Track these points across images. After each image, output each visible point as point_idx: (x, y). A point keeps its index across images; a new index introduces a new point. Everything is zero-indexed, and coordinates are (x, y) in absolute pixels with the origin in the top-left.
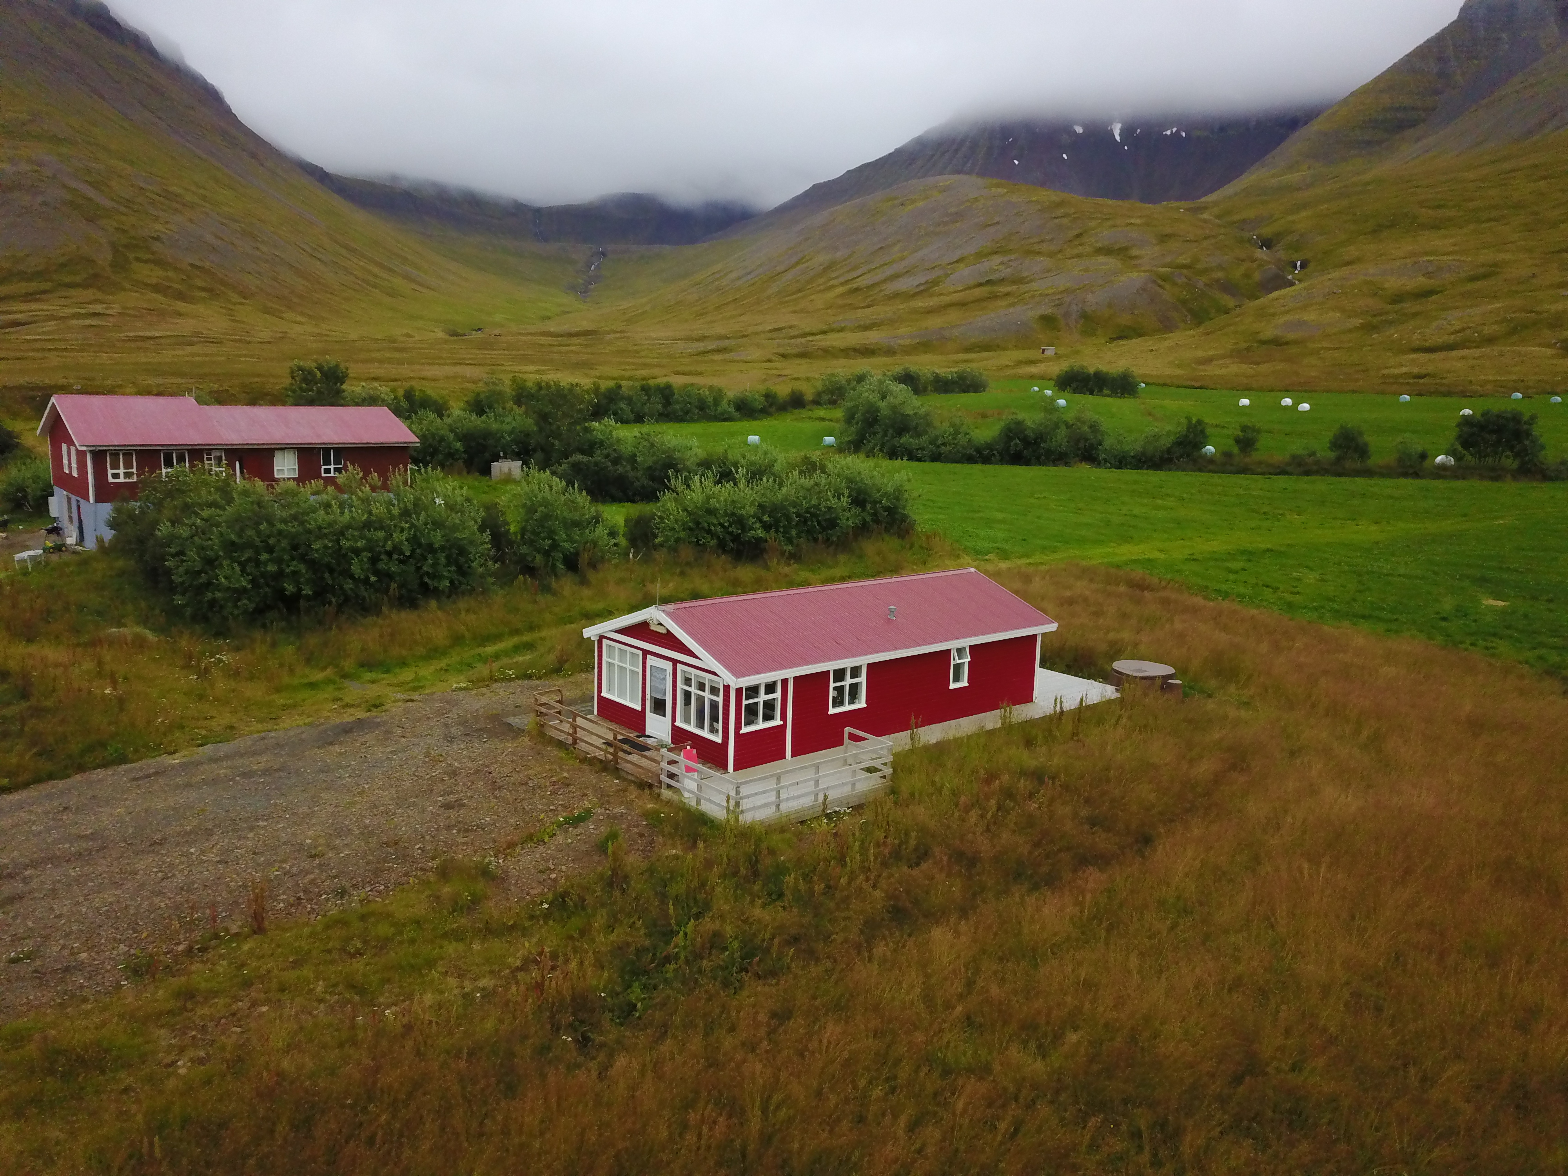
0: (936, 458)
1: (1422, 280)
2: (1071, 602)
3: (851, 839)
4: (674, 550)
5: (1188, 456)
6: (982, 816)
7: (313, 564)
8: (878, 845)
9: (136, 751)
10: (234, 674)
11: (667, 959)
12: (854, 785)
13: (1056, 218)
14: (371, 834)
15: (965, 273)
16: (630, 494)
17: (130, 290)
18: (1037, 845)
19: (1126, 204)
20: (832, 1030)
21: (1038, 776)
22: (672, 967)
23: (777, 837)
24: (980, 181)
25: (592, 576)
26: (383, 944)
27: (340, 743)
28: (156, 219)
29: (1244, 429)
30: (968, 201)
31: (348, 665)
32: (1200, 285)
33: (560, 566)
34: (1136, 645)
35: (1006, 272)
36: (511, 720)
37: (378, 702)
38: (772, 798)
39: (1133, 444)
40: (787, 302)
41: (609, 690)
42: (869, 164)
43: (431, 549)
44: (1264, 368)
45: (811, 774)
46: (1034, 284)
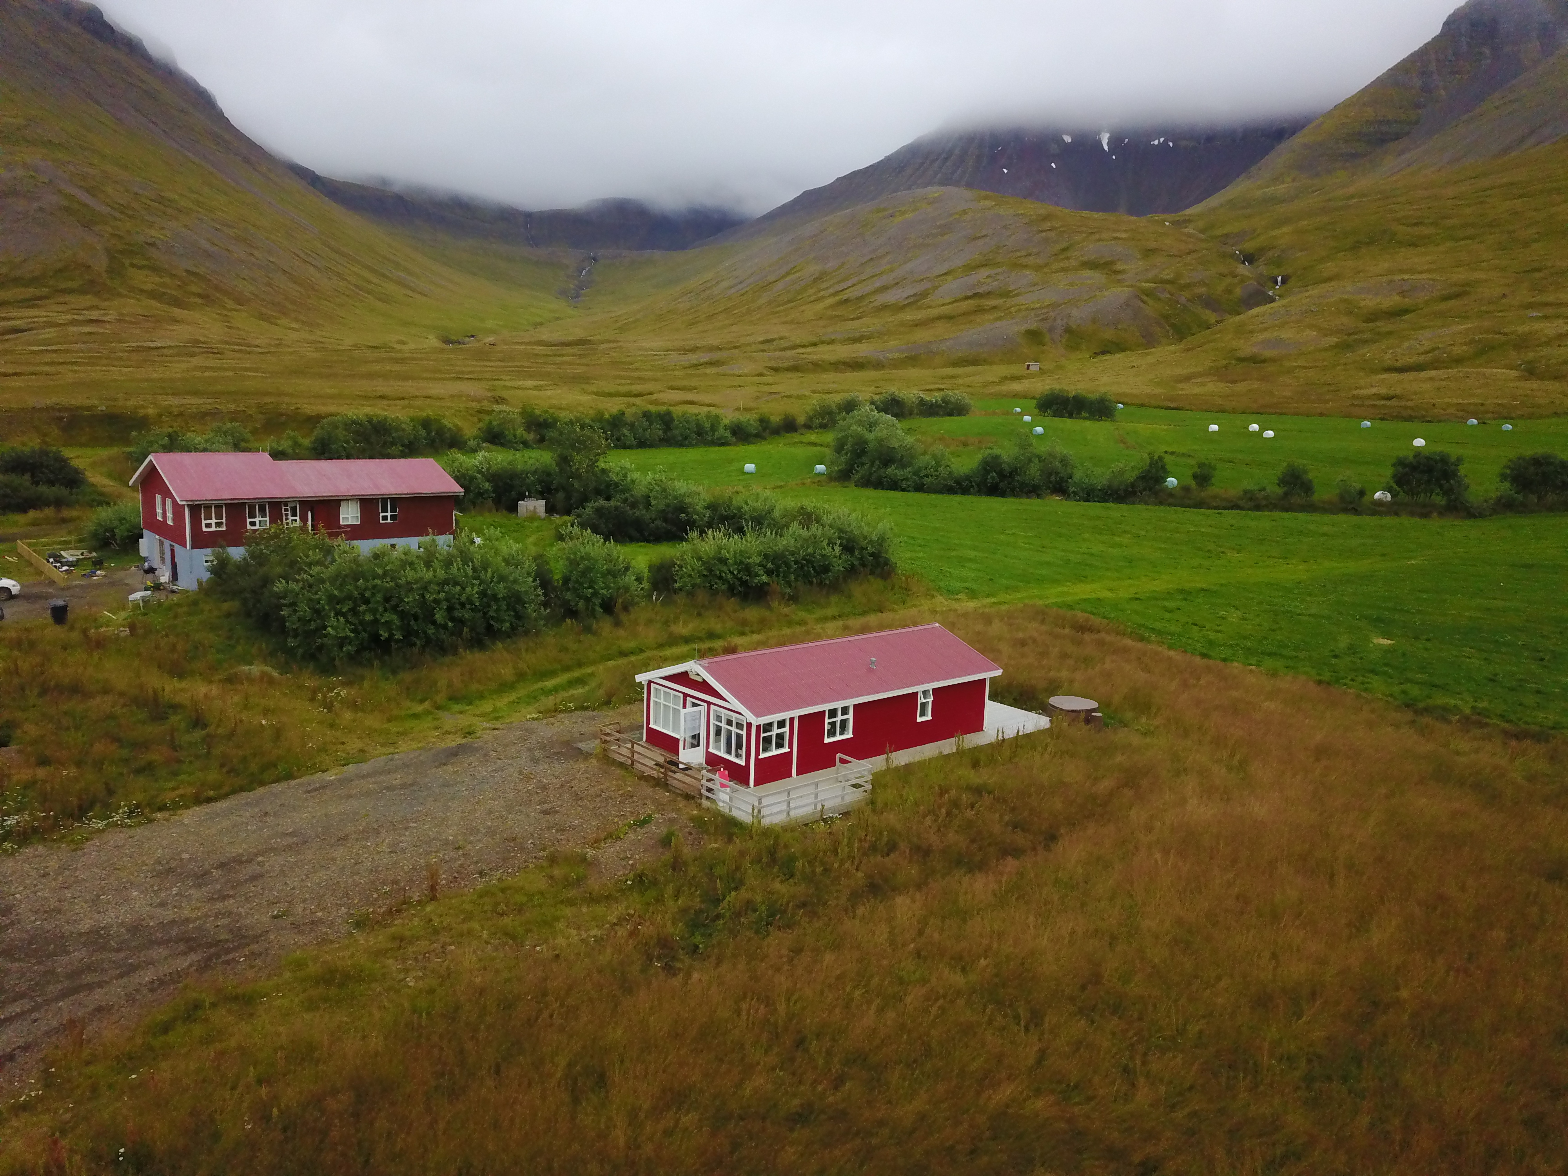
0: (920, 488)
1: (1397, 298)
2: (1023, 643)
3: (841, 837)
4: (691, 594)
5: (1150, 489)
6: (935, 821)
7: (403, 615)
8: (860, 841)
9: (299, 770)
10: (353, 706)
11: (718, 917)
12: (843, 798)
13: (1042, 231)
14: (494, 833)
15: (953, 287)
16: (646, 534)
17: (126, 296)
18: (973, 841)
19: (1111, 217)
20: (829, 957)
21: (978, 791)
22: (721, 922)
23: (789, 835)
24: (968, 194)
25: (623, 617)
26: (520, 909)
27: (452, 764)
28: (151, 225)
29: (1200, 466)
30: (956, 213)
31: (440, 698)
32: (1183, 300)
33: (599, 609)
34: (1071, 682)
35: (993, 285)
36: (580, 745)
37: (471, 731)
38: (784, 807)
39: (1101, 476)
40: (777, 313)
41: (655, 722)
42: (859, 171)
43: (495, 597)
44: (1241, 387)
45: (811, 790)
46: (1020, 297)
